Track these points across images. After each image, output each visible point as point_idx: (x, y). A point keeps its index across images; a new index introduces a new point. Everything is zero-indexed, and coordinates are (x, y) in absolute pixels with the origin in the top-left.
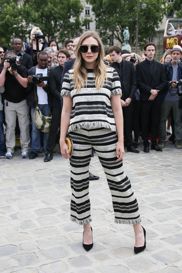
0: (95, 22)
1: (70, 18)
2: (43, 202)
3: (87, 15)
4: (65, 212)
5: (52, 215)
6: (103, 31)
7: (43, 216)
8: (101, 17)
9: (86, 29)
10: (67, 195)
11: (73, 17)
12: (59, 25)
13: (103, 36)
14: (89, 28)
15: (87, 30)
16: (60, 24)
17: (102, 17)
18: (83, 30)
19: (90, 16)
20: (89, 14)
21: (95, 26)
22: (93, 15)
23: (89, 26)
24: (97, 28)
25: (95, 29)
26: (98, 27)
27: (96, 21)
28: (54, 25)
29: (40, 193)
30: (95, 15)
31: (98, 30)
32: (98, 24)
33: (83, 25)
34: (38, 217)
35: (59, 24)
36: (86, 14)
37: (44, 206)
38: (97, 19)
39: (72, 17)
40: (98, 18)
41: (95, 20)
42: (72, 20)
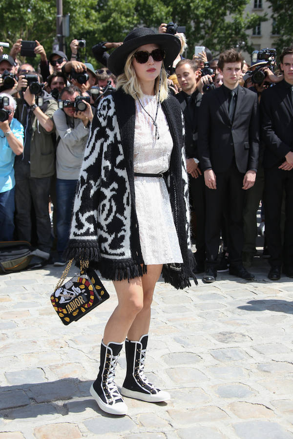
0: (271, 21)
1: (224, 14)
2: (176, 340)
3: (257, 9)
4: (217, 362)
5: (192, 366)
6: (285, 38)
7: (176, 366)
8: (283, 11)
9: (254, 33)
10: (221, 331)
11: (230, 14)
12: (204, 28)
13: (285, 46)
14: (259, 33)
15: (254, 36)
16: (206, 27)
17: (286, 11)
18: (248, 36)
19: (262, 11)
20: (260, 6)
21: (270, 29)
22: (269, 7)
23: (259, 28)
24: (275, 31)
25: (271, 34)
26: (276, 29)
27: (274, 19)
28: (195, 27)
29: (169, 324)
30: (271, 8)
31: (276, 35)
32: (277, 25)
33: (248, 28)
34: (167, 367)
35: (204, 26)
36: (255, 6)
37: (177, 348)
38: (276, 15)
39: (228, 12)
40: (278, 13)
41: (272, 17)
42: (229, 19)
